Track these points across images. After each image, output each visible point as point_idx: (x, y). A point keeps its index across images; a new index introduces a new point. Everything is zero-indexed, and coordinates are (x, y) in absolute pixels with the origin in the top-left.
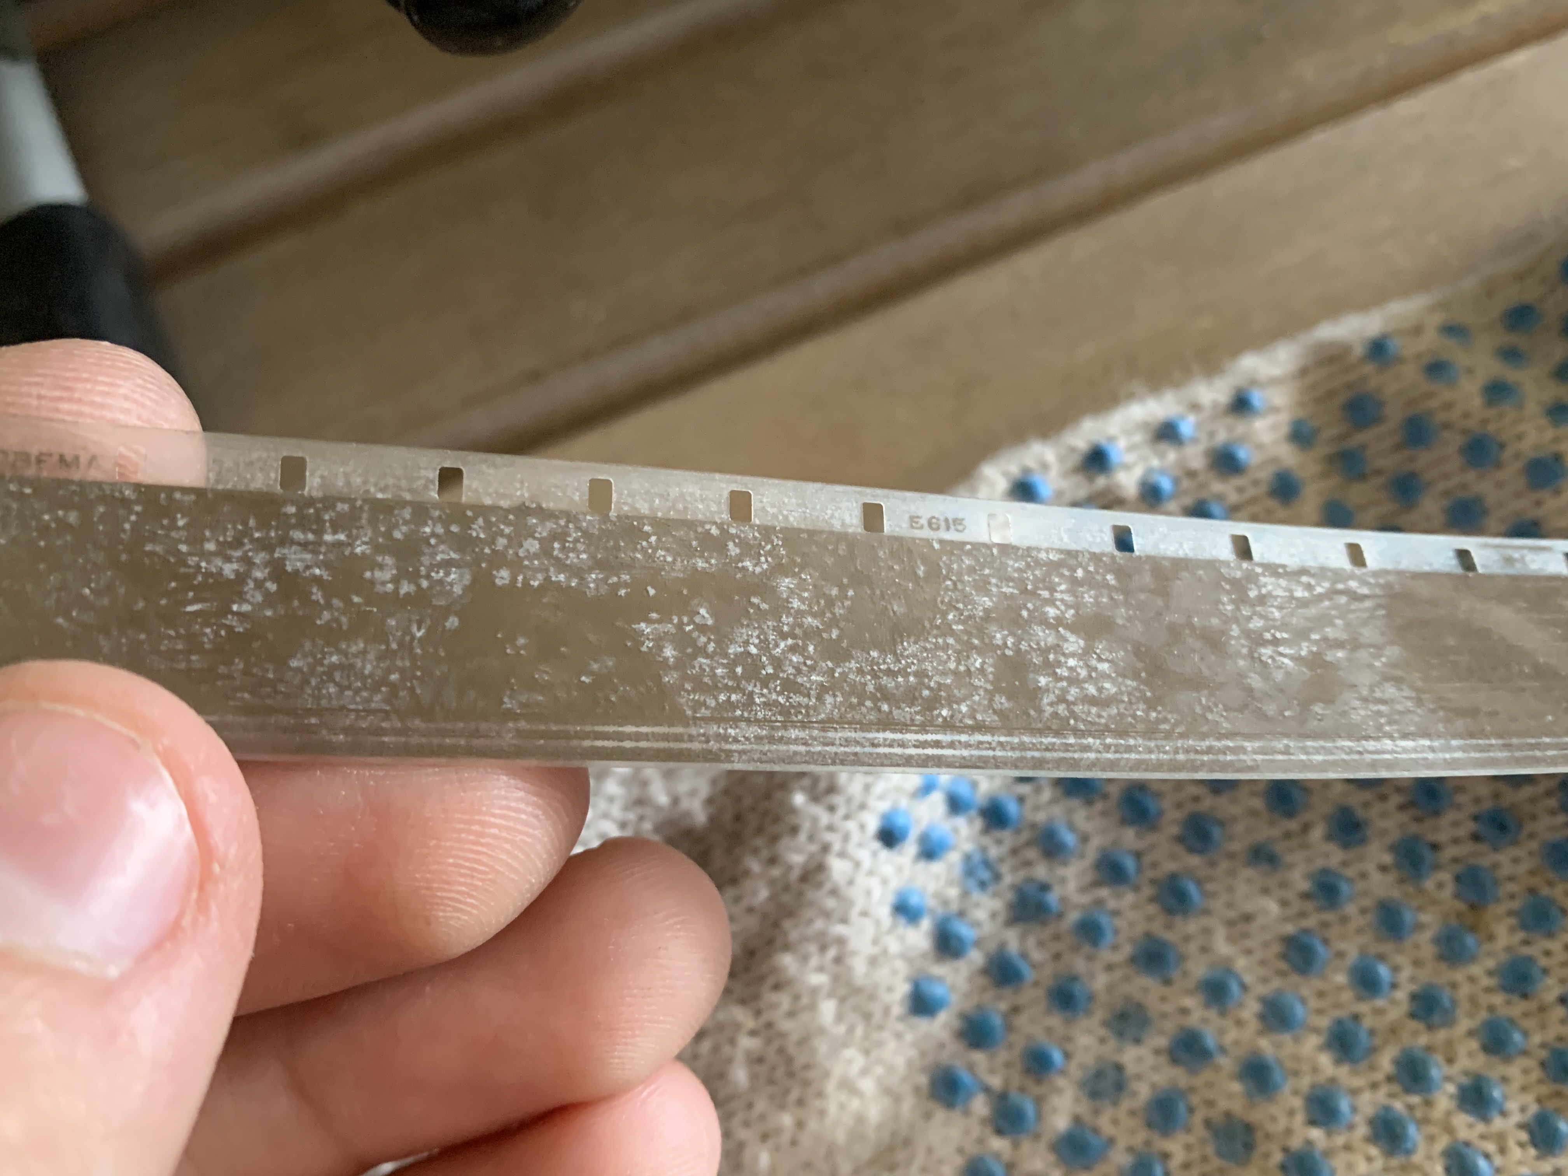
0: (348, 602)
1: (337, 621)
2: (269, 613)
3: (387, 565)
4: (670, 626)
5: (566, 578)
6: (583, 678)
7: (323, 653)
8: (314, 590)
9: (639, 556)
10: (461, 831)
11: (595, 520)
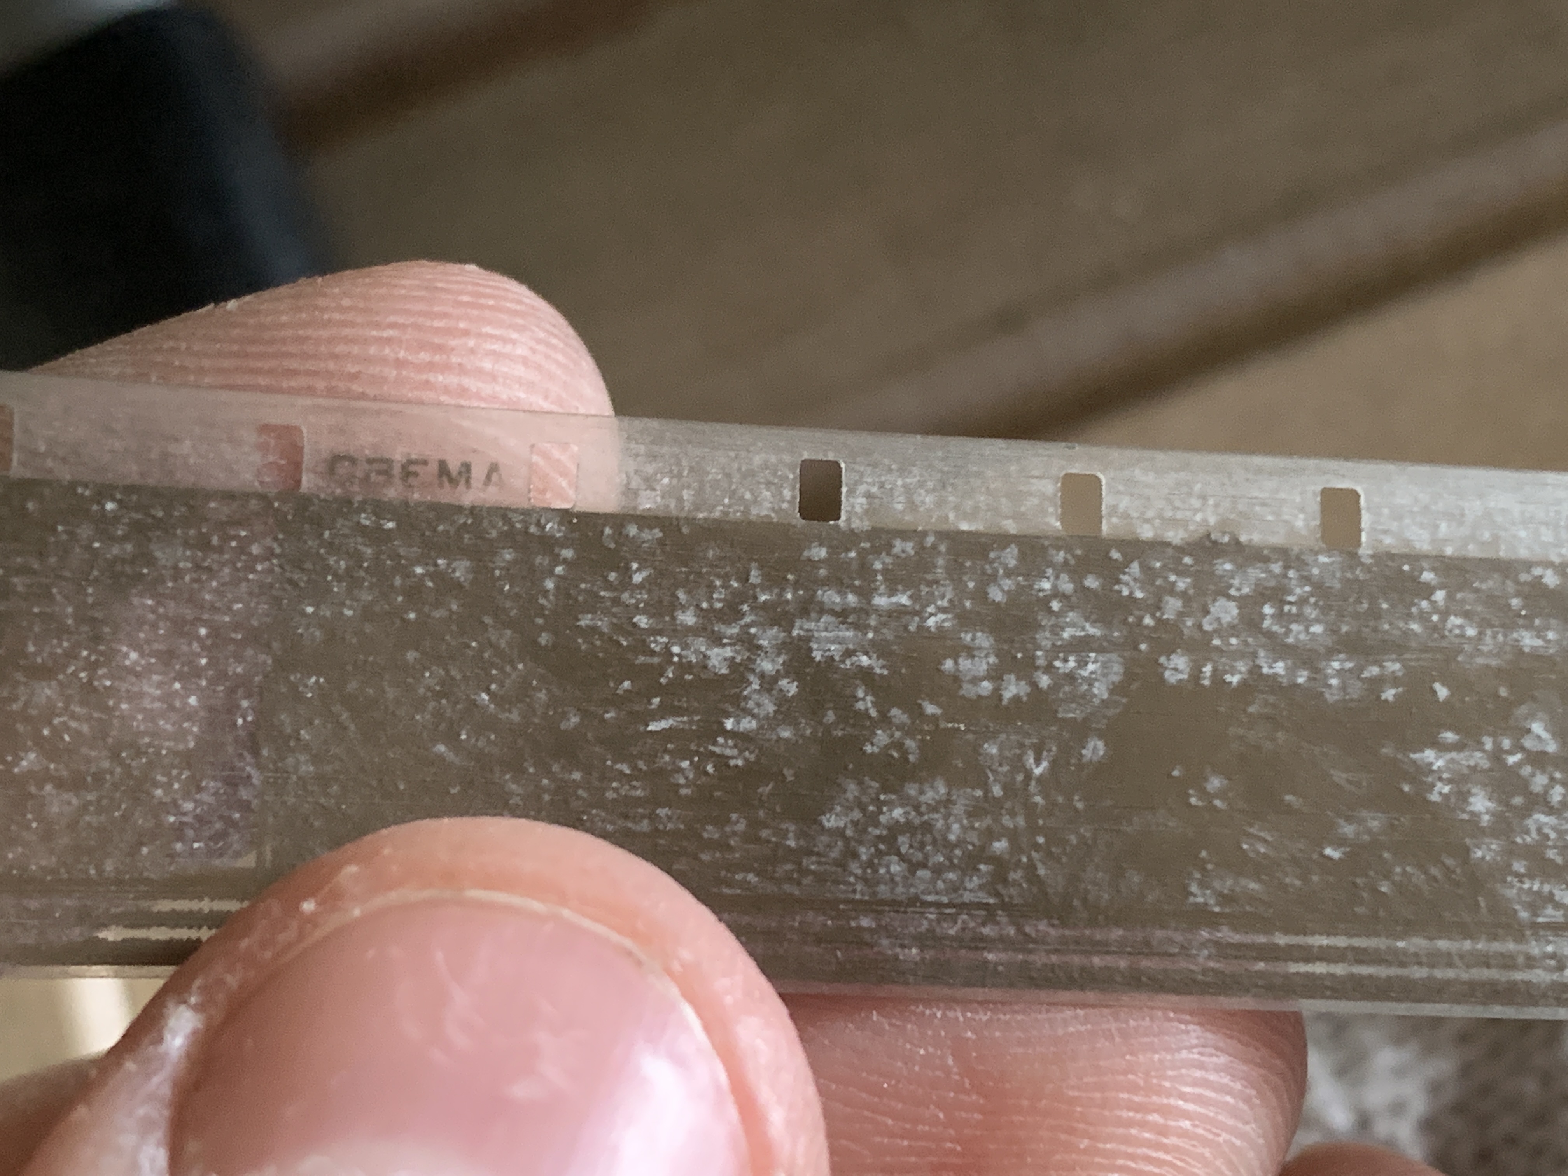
0: (917, 712)
1: (899, 745)
2: (786, 733)
3: (980, 648)
4: (1478, 754)
5: (1287, 669)
6: (1328, 851)
7: (879, 804)
8: (860, 694)
9: (1415, 627)
10: (1130, 1123)
11: (1332, 563)
